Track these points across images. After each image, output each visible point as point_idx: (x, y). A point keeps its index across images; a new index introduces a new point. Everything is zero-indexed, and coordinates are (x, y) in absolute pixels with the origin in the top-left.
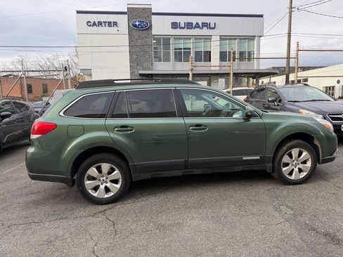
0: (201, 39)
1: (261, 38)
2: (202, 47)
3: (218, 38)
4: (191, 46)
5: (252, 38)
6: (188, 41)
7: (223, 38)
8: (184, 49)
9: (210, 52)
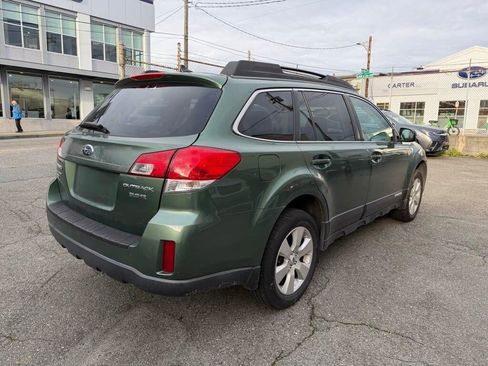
0: (59, 14)
1: (151, 34)
2: (59, 28)
3: (88, 19)
4: (38, 21)
5: (139, 31)
6: (32, 11)
7: (95, 21)
8: (24, 23)
9: (75, 39)
